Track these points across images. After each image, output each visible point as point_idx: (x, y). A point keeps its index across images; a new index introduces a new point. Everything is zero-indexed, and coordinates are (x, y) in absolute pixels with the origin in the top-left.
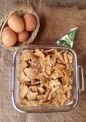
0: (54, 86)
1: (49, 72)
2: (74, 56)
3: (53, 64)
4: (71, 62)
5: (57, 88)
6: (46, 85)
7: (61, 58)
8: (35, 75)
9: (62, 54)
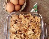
0: (30, 34)
1: (27, 26)
2: (41, 18)
3: (29, 22)
4: (39, 21)
5: (32, 35)
6: (25, 34)
7: (34, 19)
8: (19, 28)
9: (34, 17)
